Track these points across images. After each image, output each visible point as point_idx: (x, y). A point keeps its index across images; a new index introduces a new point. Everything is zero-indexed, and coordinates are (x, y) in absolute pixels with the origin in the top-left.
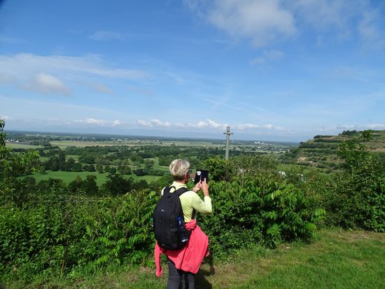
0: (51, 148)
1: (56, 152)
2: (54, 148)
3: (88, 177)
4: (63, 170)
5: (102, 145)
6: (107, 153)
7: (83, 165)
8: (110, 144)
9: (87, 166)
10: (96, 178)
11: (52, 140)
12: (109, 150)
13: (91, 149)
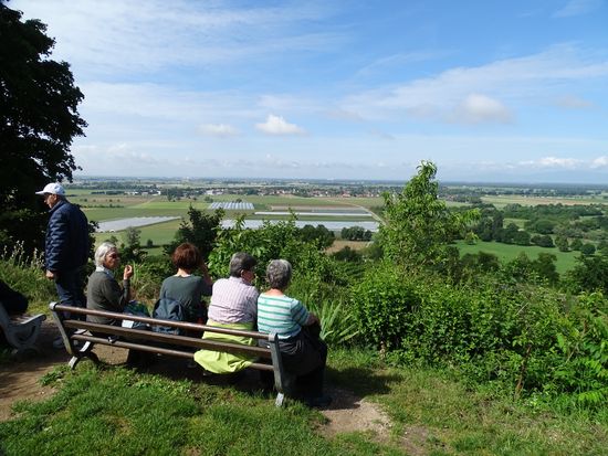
0: (482, 206)
1: (490, 212)
2: (487, 206)
3: (541, 255)
4: (499, 241)
5: (569, 202)
6: (577, 218)
7: (532, 235)
8: (585, 202)
9: (539, 238)
10: (555, 259)
11: (483, 193)
12: (581, 212)
13: (546, 210)
